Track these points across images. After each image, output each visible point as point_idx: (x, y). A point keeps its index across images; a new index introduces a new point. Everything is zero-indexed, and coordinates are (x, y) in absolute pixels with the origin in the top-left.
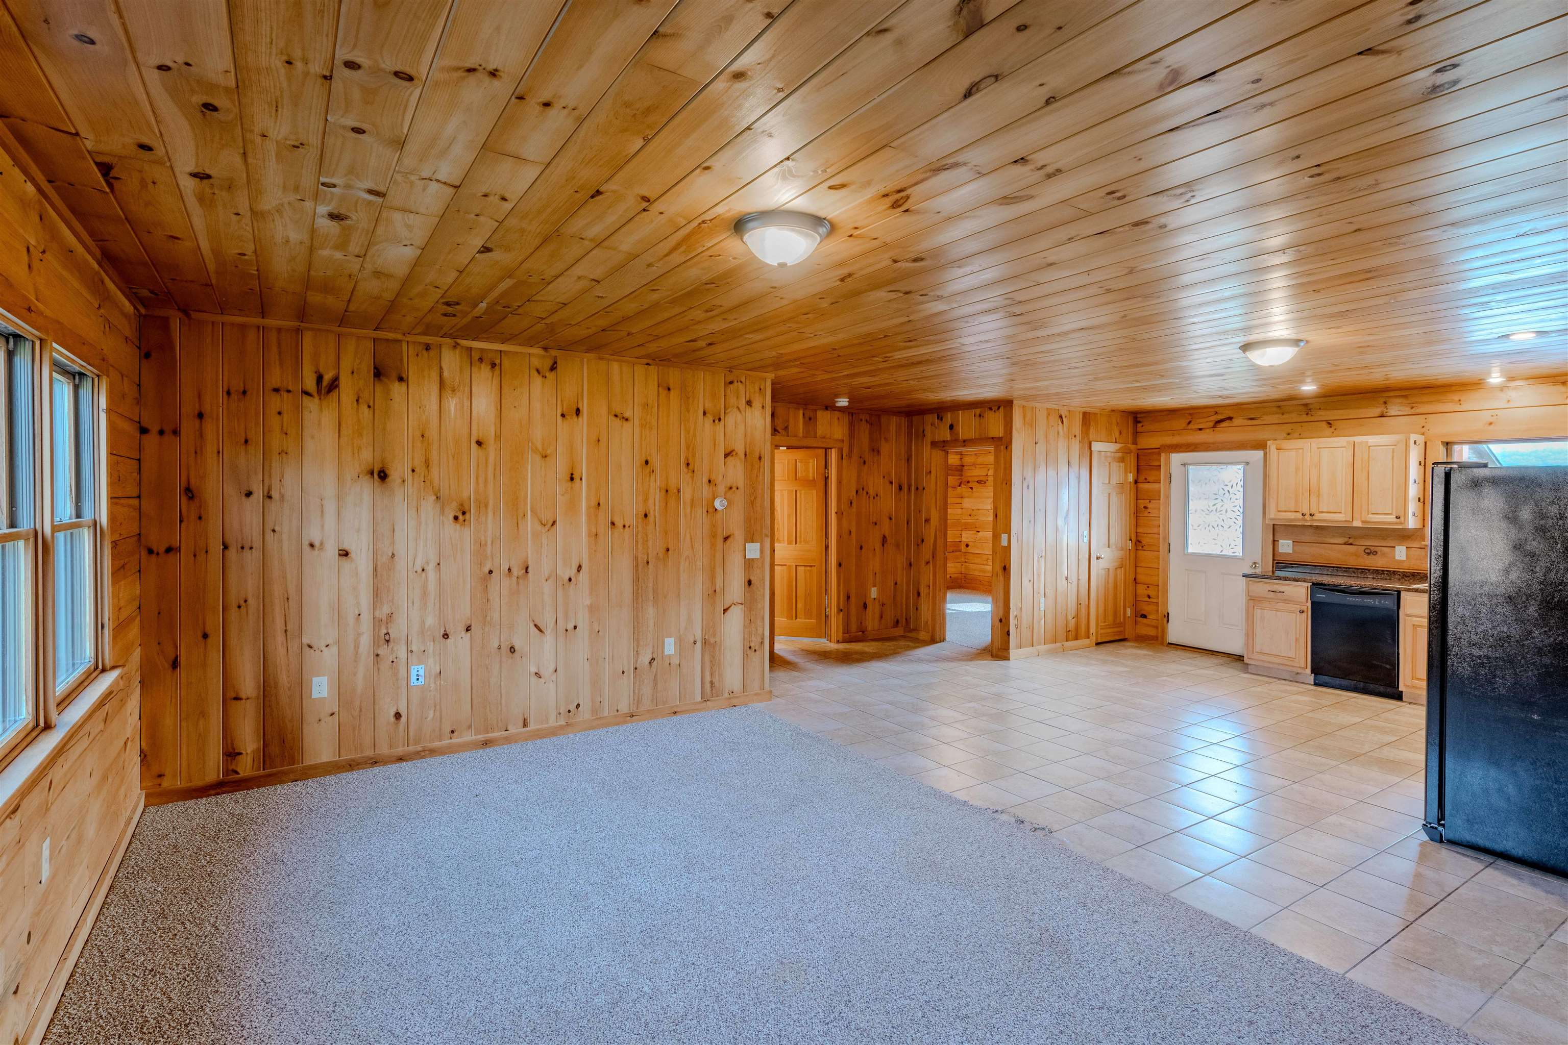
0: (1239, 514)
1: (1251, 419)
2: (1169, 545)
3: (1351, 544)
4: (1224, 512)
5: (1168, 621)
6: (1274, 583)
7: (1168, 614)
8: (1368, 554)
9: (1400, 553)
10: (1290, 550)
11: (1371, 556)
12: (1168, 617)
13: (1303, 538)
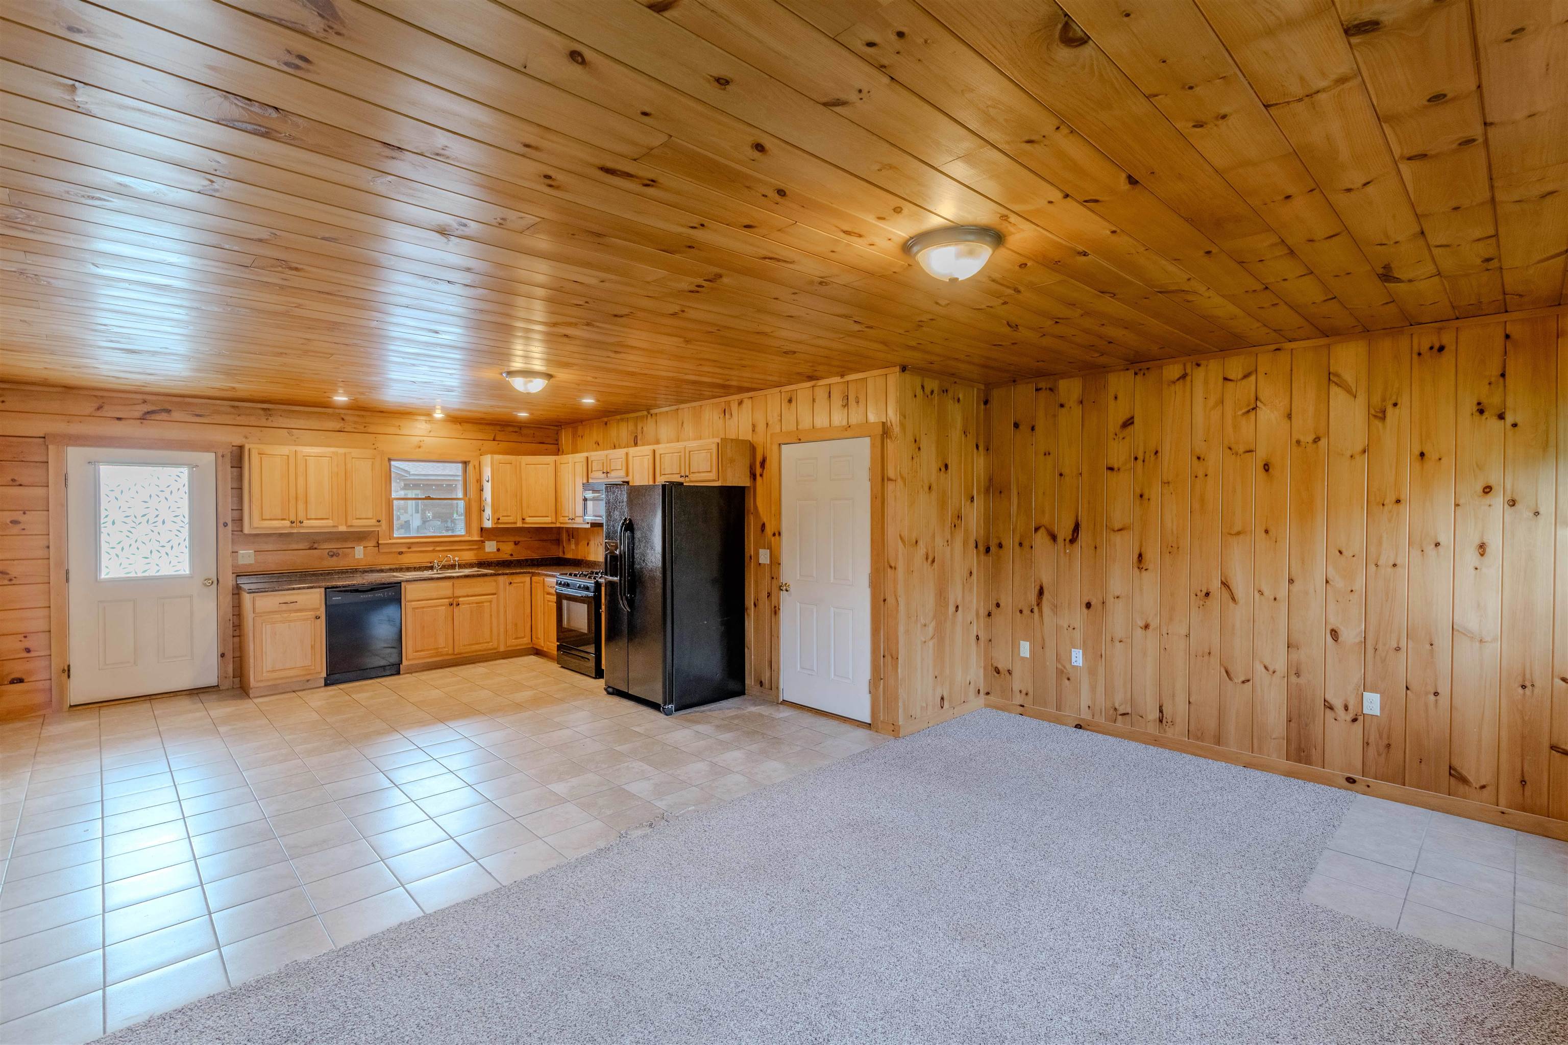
0: (183, 525)
1: (197, 415)
2: (67, 572)
3: (316, 549)
4: (160, 523)
5: (69, 677)
6: (285, 595)
7: (69, 666)
8: (332, 556)
9: (359, 552)
10: (251, 561)
11: (335, 558)
12: (69, 670)
13: (266, 547)
